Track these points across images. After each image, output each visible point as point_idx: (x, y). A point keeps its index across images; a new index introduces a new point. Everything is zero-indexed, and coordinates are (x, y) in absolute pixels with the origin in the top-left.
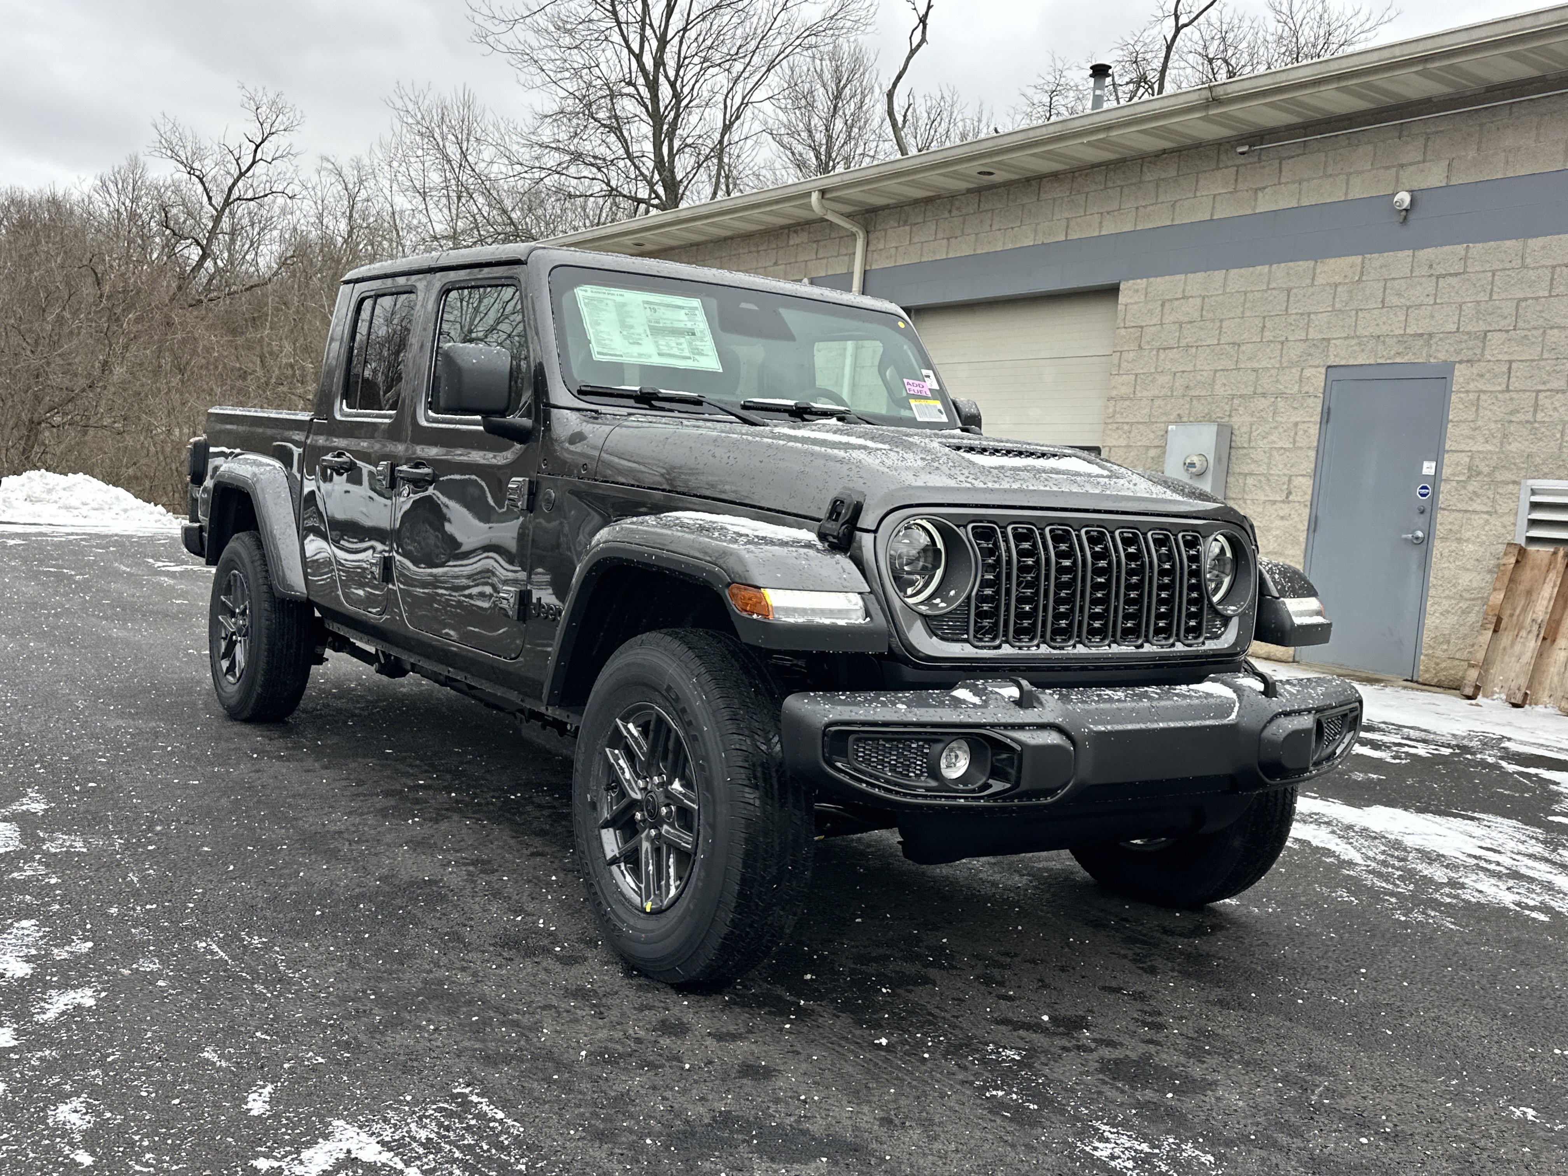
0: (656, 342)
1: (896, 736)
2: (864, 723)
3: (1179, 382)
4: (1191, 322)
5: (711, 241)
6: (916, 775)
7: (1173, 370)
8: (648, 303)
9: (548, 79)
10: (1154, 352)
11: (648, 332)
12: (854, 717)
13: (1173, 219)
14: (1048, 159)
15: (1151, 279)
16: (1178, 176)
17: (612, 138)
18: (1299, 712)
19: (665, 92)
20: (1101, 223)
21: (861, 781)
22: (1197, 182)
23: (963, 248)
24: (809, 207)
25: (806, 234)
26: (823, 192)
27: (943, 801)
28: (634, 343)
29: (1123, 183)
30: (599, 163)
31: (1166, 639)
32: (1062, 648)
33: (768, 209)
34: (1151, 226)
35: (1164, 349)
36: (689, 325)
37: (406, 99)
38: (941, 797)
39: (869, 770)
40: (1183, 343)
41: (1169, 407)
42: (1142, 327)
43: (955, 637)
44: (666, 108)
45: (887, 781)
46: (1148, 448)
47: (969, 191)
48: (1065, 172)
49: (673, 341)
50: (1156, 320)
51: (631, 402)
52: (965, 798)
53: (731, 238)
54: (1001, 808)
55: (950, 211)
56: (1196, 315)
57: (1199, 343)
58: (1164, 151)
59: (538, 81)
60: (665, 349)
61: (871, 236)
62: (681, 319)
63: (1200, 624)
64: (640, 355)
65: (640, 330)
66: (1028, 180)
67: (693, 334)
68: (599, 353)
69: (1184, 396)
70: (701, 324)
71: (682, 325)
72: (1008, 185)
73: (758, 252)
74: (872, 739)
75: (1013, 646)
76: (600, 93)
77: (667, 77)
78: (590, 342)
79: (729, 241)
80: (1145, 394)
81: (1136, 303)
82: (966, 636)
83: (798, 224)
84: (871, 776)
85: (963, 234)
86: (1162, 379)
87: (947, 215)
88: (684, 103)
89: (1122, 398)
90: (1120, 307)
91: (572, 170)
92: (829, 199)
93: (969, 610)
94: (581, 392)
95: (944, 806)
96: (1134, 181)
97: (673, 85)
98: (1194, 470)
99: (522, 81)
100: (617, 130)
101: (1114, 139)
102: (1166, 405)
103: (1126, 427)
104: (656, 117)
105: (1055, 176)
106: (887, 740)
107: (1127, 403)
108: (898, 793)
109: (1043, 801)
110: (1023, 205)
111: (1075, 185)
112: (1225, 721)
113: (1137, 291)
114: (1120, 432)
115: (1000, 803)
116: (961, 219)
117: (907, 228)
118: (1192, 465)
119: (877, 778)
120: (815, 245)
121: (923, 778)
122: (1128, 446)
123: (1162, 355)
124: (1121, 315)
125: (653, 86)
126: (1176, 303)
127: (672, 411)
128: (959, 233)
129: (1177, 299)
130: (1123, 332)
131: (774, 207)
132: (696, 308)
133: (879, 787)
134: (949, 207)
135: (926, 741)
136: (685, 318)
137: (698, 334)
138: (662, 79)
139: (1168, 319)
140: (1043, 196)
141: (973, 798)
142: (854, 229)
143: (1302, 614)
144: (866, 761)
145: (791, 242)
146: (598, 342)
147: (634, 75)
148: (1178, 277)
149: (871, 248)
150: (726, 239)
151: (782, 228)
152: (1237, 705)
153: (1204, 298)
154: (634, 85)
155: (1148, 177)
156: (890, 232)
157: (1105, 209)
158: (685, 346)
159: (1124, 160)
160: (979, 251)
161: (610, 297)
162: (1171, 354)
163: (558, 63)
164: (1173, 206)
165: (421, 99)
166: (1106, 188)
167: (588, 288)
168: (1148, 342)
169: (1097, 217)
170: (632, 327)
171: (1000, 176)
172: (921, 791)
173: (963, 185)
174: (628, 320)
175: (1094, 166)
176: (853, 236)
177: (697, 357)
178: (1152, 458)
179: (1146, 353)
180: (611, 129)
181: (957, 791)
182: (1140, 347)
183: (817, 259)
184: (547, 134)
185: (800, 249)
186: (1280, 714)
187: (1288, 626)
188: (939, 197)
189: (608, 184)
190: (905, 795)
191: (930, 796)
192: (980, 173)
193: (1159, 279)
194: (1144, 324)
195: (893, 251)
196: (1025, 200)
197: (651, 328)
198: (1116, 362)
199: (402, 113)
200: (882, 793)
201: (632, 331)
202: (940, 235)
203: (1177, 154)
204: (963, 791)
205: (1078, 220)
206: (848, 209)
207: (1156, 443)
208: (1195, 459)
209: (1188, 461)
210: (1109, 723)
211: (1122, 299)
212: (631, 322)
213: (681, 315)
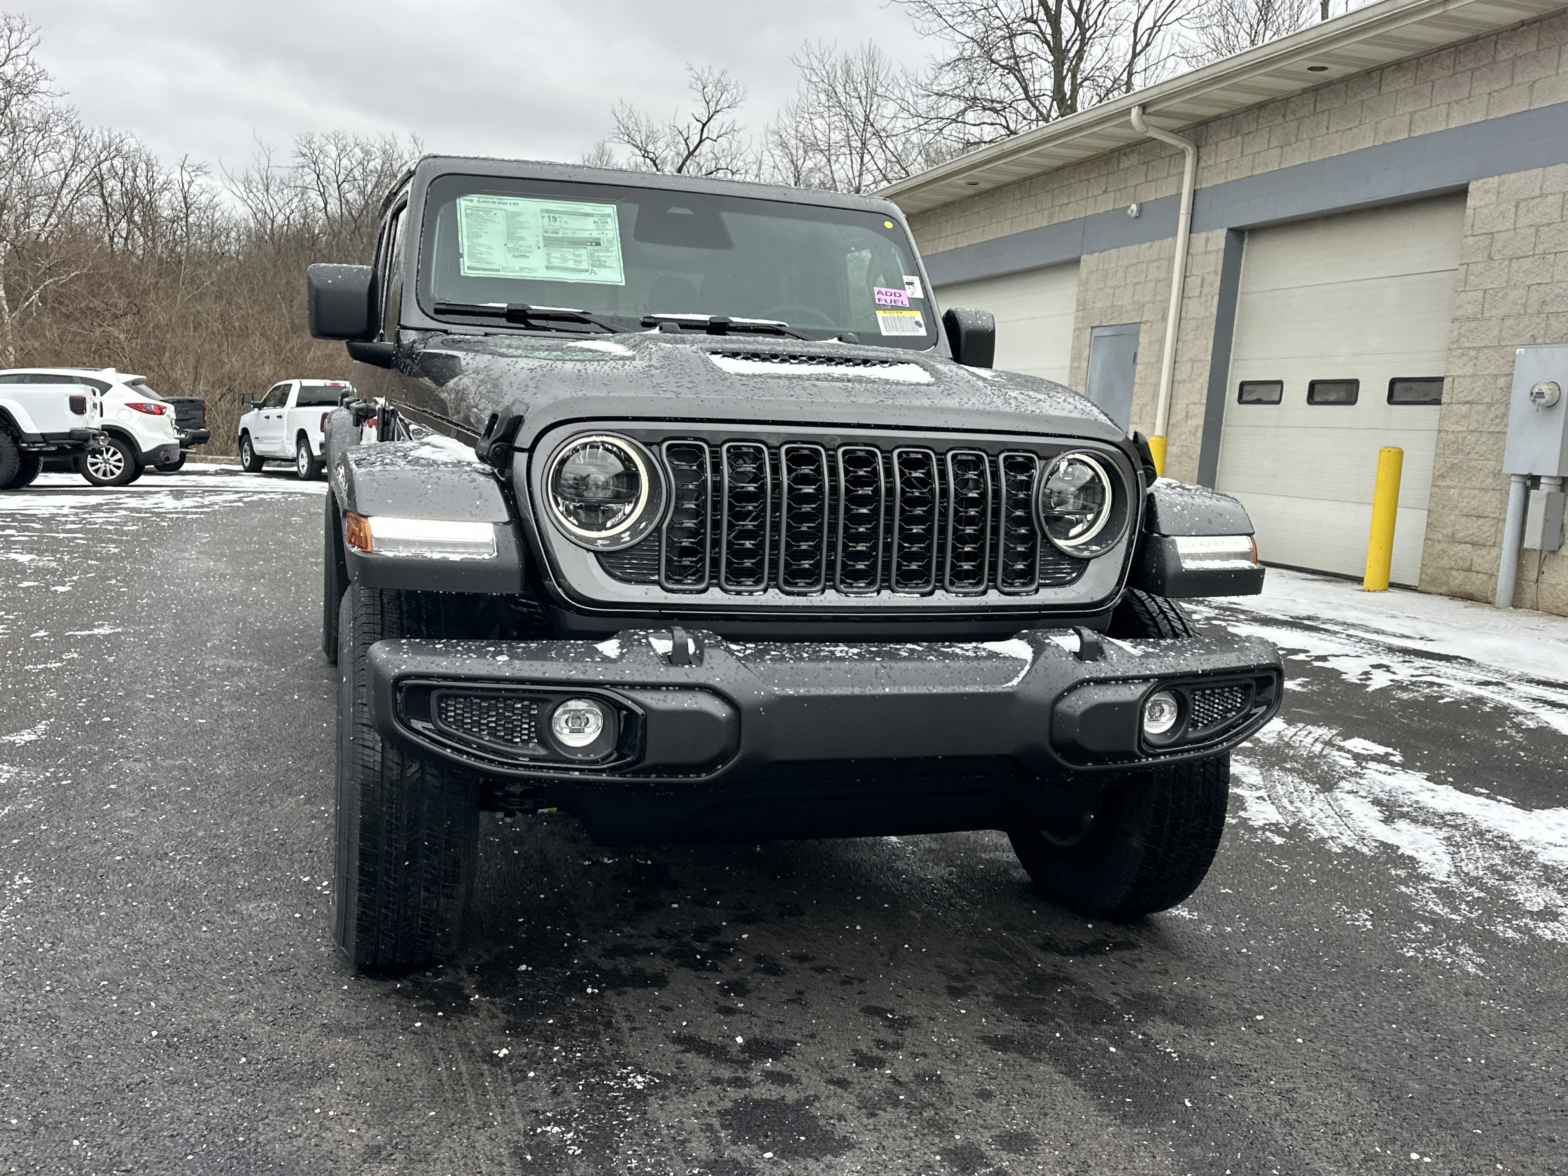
0: (548, 254)
1: (491, 694)
2: (445, 677)
3: (1535, 297)
4: (1549, 225)
5: (1045, 173)
6: (522, 741)
7: (1528, 283)
8: (547, 211)
9: (945, 24)
10: (1507, 263)
11: (541, 244)
12: (433, 669)
13: (1530, 104)
14: (1380, 45)
15: (1505, 177)
16: (1538, 50)
17: (1011, 79)
18: (1126, 680)
19: (1068, 22)
20: (1448, 115)
21: (446, 746)
22: (1560, 55)
23: (1297, 157)
24: (1128, 124)
25: (1136, 155)
26: (1144, 107)
27: (552, 774)
28: (520, 256)
29: (1473, 65)
30: (996, 107)
31: (975, 585)
32: (805, 594)
33: (1089, 132)
34: (1503, 114)
35: (1518, 258)
36: (595, 234)
37: (812, 56)
38: (549, 768)
39: (460, 733)
40: (1540, 249)
41: (1522, 326)
42: (1492, 234)
43: (642, 578)
44: (1068, 42)
45: (481, 747)
46: (1497, 376)
47: (1305, 91)
48: (1408, 60)
49: (569, 252)
50: (1509, 224)
51: (503, 321)
52: (581, 771)
53: (1062, 168)
54: (631, 784)
55: (1284, 116)
56: (1555, 214)
57: (1560, 249)
58: (1523, 23)
59: (935, 27)
60: (556, 262)
61: (1203, 151)
62: (587, 228)
63: (1031, 568)
64: (522, 269)
65: (532, 241)
66: (1368, 73)
67: (598, 244)
68: (469, 268)
69: (1539, 313)
70: (611, 231)
71: (586, 235)
72: (1345, 79)
73: (1089, 180)
74: (465, 697)
75: (726, 591)
76: (1000, 33)
77: (1071, 9)
78: (461, 256)
79: (1061, 172)
80: (1494, 312)
81: (1487, 205)
82: (656, 577)
83: (1129, 146)
84: (460, 740)
85: (1297, 141)
86: (1514, 294)
87: (1281, 120)
88: (1088, 35)
89: (1468, 319)
90: (1469, 212)
91: (970, 116)
92: (1150, 114)
93: (660, 546)
94: (437, 311)
95: (552, 780)
96: (1486, 62)
97: (1077, 16)
98: (1543, 401)
99: (918, 29)
100: (1014, 70)
101: (1454, 14)
102: (1518, 325)
103: (1472, 353)
104: (1058, 53)
105: (1398, 65)
106: (483, 698)
107: (1474, 324)
108: (491, 761)
109: (693, 778)
110: (1362, 102)
111: (1420, 73)
112: (999, 689)
113: (1487, 191)
114: (1465, 359)
115: (629, 779)
116: (1295, 123)
117: (1239, 138)
118: (1541, 395)
119: (468, 744)
120: (1144, 168)
121: (531, 745)
122: (1475, 375)
123: (1515, 265)
124: (1469, 221)
125: (1054, 20)
126: (1533, 202)
127: (549, 329)
128: (1293, 139)
129: (1533, 198)
130: (1470, 240)
131: (1095, 130)
132: (609, 215)
133: (468, 754)
134: (1282, 111)
135: (533, 701)
136: (593, 226)
137: (604, 244)
138: (1065, 11)
139: (1523, 222)
140: (1384, 89)
141: (590, 770)
142: (1182, 145)
143: (1193, 557)
144: (457, 722)
145: (1122, 166)
146: (471, 256)
147: (1035, 10)
148: (1534, 172)
149: (1202, 164)
150: (1058, 169)
151: (1113, 151)
152: (1027, 667)
153: (1564, 194)
154: (1035, 22)
155: (1503, 55)
156: (1221, 144)
157: (1454, 98)
158: (584, 257)
159: (1476, 39)
160: (1313, 159)
161: (501, 206)
162: (1527, 263)
163: (957, 6)
164: (1531, 87)
165: (827, 54)
166: (1454, 73)
167: (475, 198)
168: (1499, 251)
169: (1443, 109)
170: (522, 239)
171: (1335, 71)
172: (524, 761)
173: (1297, 85)
174: (519, 231)
175: (1442, 48)
176: (1183, 153)
177: (595, 269)
178: (1502, 389)
179: (1496, 264)
180: (1010, 70)
181: (573, 762)
182: (1490, 258)
183: (1147, 181)
184: (947, 80)
185: (1130, 172)
186: (1088, 681)
187: (1171, 568)
188: (1273, 101)
189: (1008, 128)
190: (502, 764)
191: (534, 767)
192: (1311, 69)
193: (1513, 176)
194: (1495, 230)
195: (1224, 165)
196: (1365, 96)
197: (546, 239)
198: (1462, 276)
199: (807, 71)
200: (472, 762)
201: (521, 243)
202: (1274, 143)
203: (1538, 25)
204: (581, 762)
205: (1423, 113)
206: (1176, 124)
207: (1506, 370)
208: (1545, 388)
209: (1536, 390)
210: (805, 684)
211: (1471, 202)
212: (520, 232)
213: (589, 223)
